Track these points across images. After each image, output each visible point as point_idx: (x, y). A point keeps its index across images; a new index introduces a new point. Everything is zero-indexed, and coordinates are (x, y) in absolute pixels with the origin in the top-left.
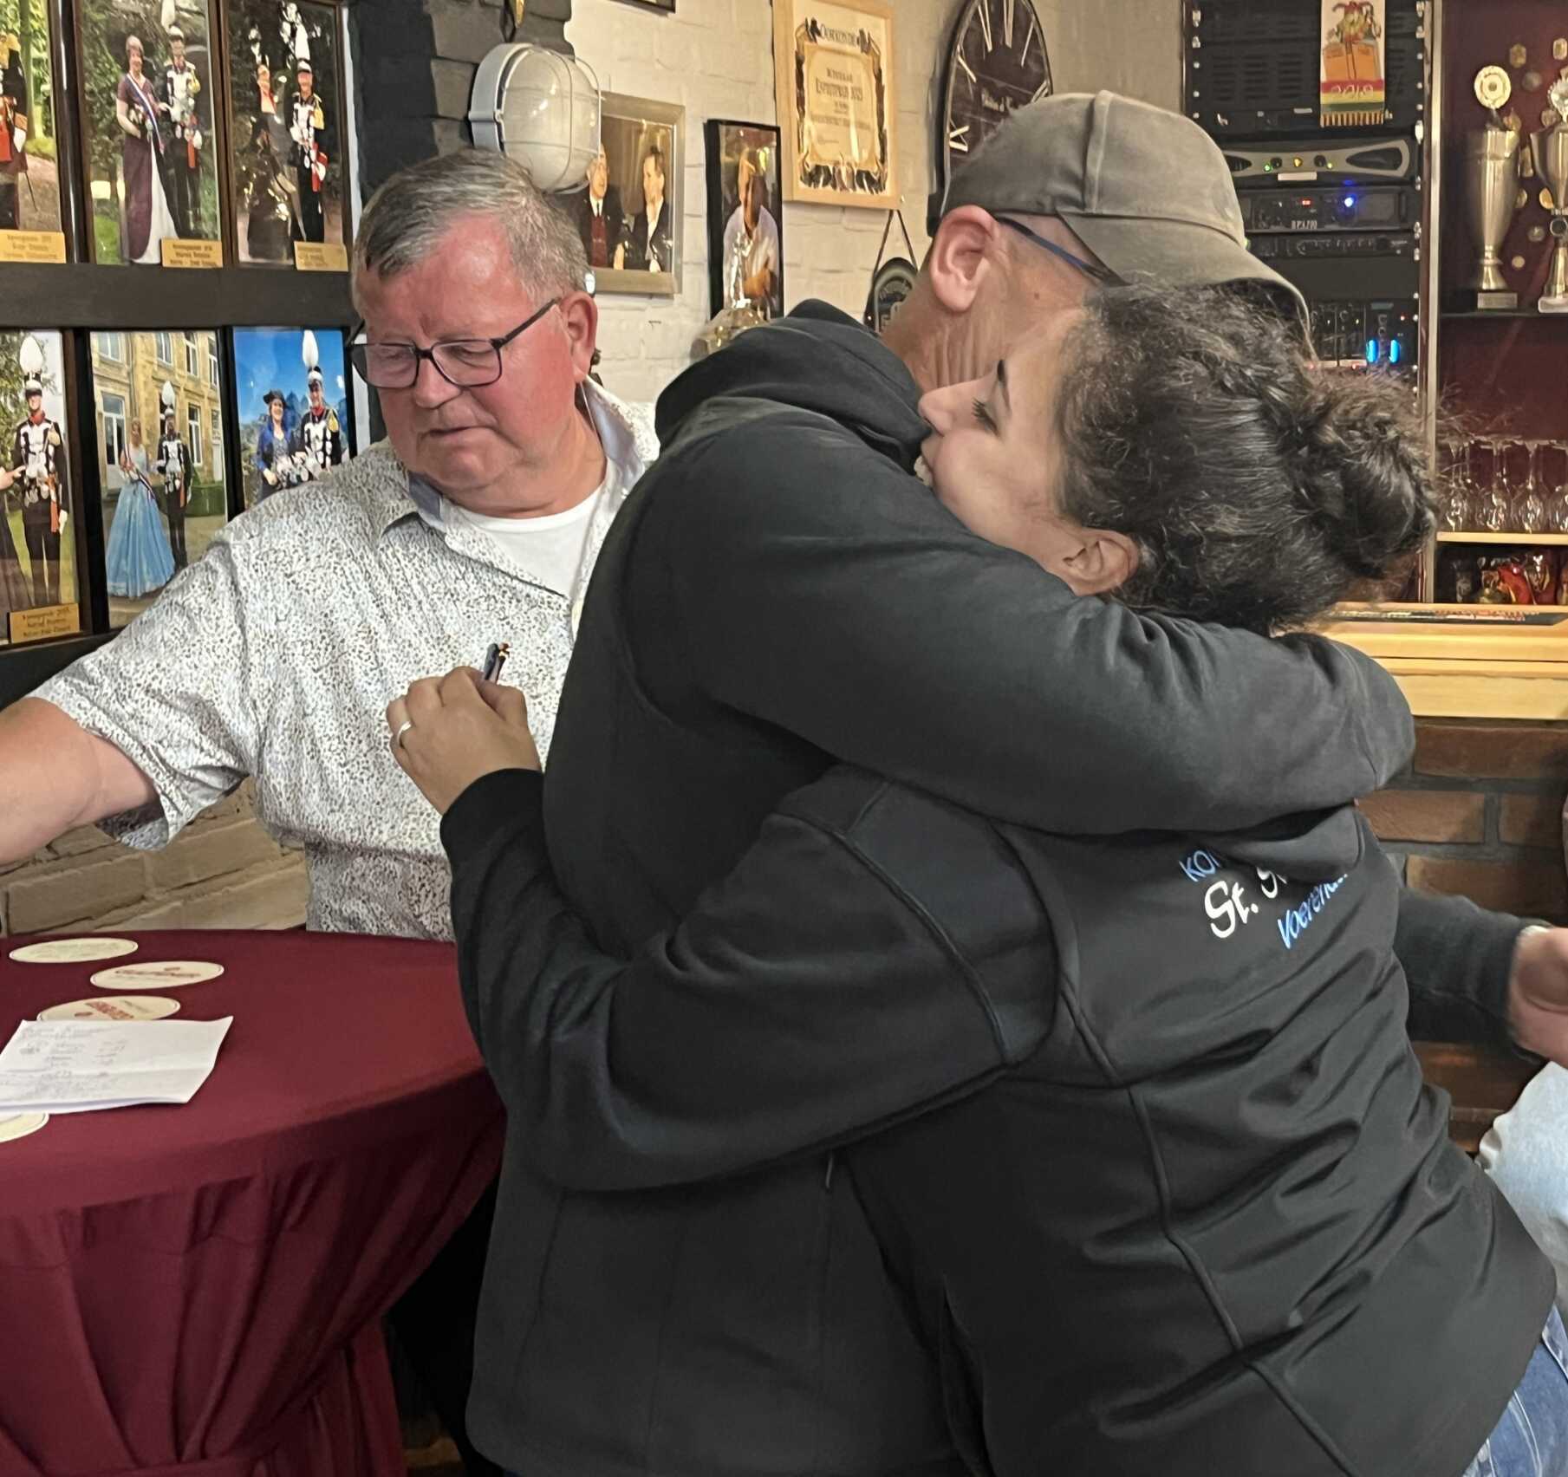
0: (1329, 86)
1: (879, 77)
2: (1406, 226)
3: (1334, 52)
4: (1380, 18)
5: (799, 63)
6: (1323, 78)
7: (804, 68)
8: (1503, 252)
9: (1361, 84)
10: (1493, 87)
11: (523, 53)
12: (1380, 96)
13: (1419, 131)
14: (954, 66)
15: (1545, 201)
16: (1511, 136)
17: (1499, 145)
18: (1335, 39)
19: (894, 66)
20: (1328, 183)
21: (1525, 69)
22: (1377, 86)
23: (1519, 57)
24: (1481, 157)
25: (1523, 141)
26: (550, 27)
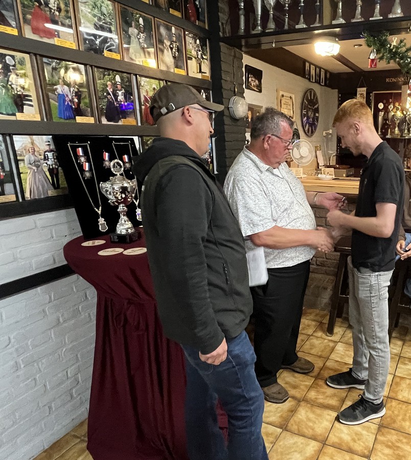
1: (293, 103)
4: (365, 96)
5: (281, 100)
8: (382, 129)
10: (381, 106)
11: (236, 98)
14: (304, 101)
15: (388, 122)
16: (383, 113)
17: (381, 114)
19: (295, 101)
21: (385, 103)
23: (385, 101)
25: (385, 114)
26: (241, 94)
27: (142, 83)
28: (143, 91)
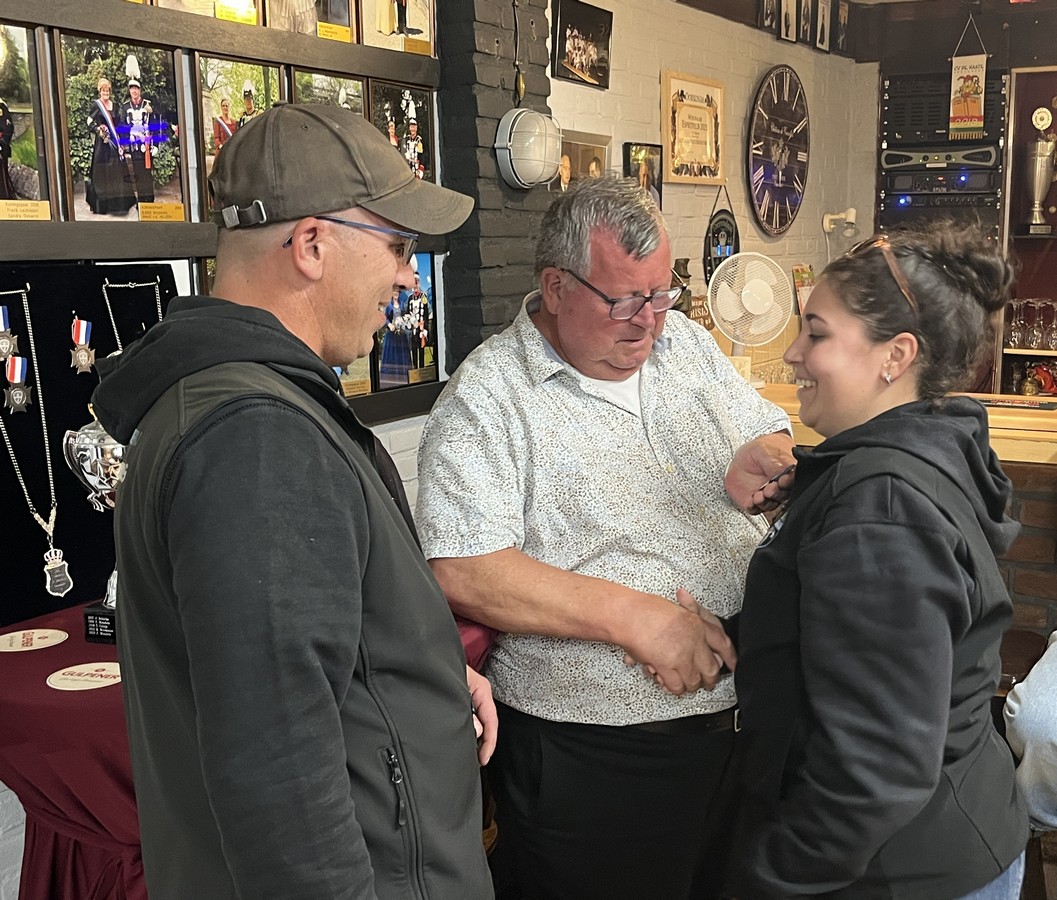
0: (955, 119)
1: (716, 119)
2: (993, 191)
3: (957, 102)
5: (674, 113)
6: (951, 115)
7: (676, 115)
8: (1045, 204)
9: (971, 118)
10: (1042, 119)
11: (523, 114)
12: (981, 124)
13: (1001, 143)
14: (757, 111)
16: (1051, 144)
17: (1045, 148)
18: (958, 95)
19: (724, 113)
20: (954, 169)
22: (979, 119)
24: (1034, 155)
26: (539, 99)
27: (211, 79)
28: (213, 104)
